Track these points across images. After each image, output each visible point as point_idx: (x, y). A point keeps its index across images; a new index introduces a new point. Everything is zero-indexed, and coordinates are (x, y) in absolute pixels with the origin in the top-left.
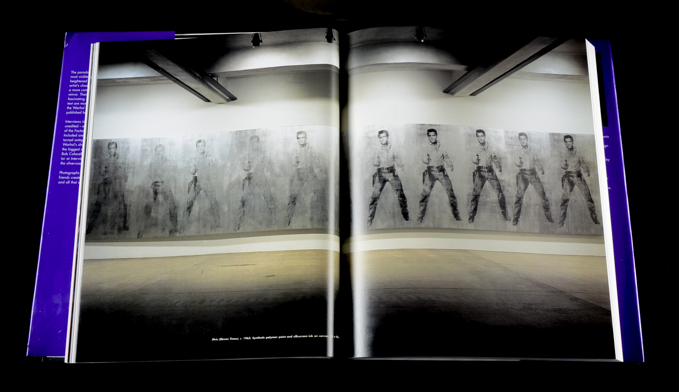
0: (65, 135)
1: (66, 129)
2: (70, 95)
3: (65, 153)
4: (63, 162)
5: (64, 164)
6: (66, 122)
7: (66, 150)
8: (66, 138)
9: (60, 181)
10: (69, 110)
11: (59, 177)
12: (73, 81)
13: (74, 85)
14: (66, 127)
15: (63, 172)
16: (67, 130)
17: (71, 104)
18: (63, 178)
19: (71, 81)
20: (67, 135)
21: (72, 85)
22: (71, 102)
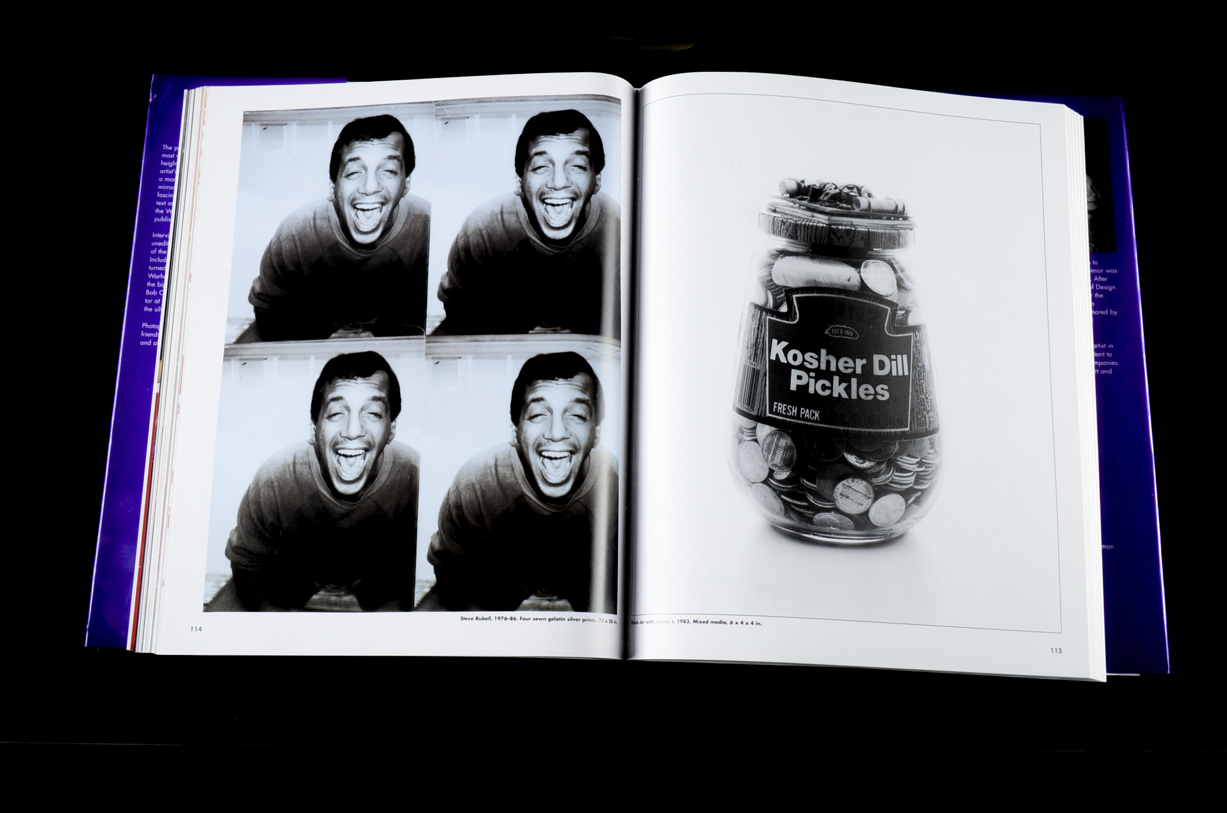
0: (152, 260)
1: (153, 248)
2: (160, 187)
3: (153, 291)
4: (149, 307)
5: (151, 310)
6: (154, 235)
7: (153, 285)
8: (154, 264)
9: (144, 341)
10: (159, 216)
11: (142, 333)
12: (165, 164)
13: (167, 171)
14: (153, 244)
15: (148, 324)
16: (155, 251)
17: (163, 204)
18: (148, 335)
19: (162, 162)
20: (155, 258)
21: (163, 170)
22: (163, 201)
